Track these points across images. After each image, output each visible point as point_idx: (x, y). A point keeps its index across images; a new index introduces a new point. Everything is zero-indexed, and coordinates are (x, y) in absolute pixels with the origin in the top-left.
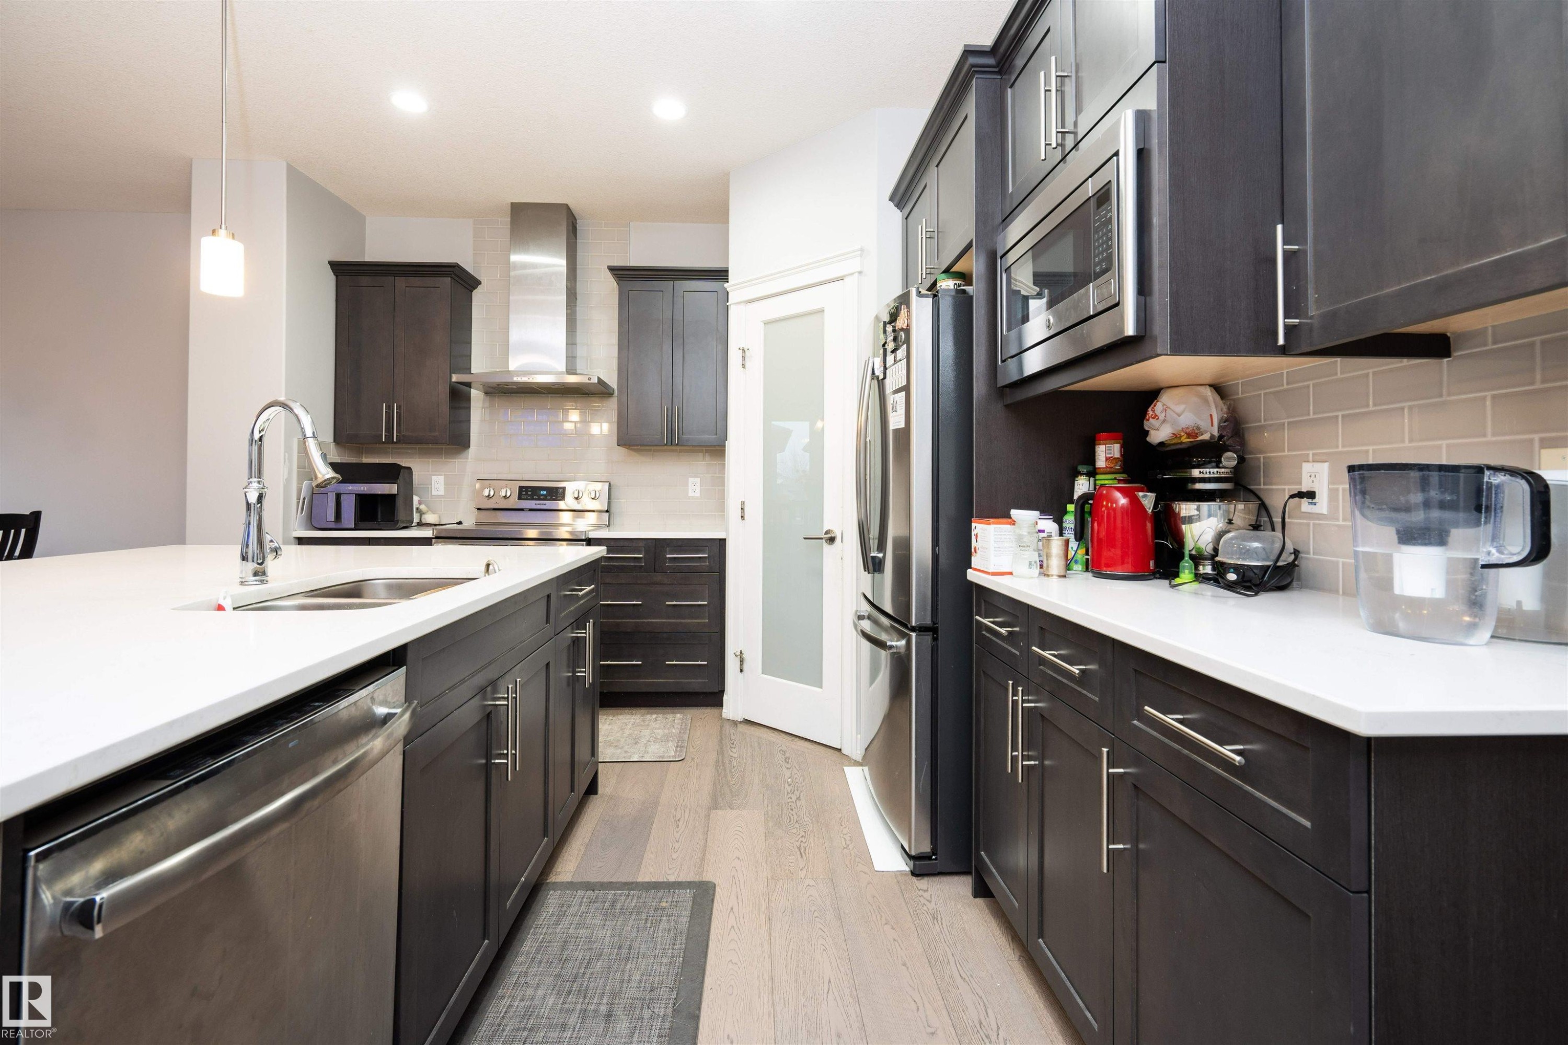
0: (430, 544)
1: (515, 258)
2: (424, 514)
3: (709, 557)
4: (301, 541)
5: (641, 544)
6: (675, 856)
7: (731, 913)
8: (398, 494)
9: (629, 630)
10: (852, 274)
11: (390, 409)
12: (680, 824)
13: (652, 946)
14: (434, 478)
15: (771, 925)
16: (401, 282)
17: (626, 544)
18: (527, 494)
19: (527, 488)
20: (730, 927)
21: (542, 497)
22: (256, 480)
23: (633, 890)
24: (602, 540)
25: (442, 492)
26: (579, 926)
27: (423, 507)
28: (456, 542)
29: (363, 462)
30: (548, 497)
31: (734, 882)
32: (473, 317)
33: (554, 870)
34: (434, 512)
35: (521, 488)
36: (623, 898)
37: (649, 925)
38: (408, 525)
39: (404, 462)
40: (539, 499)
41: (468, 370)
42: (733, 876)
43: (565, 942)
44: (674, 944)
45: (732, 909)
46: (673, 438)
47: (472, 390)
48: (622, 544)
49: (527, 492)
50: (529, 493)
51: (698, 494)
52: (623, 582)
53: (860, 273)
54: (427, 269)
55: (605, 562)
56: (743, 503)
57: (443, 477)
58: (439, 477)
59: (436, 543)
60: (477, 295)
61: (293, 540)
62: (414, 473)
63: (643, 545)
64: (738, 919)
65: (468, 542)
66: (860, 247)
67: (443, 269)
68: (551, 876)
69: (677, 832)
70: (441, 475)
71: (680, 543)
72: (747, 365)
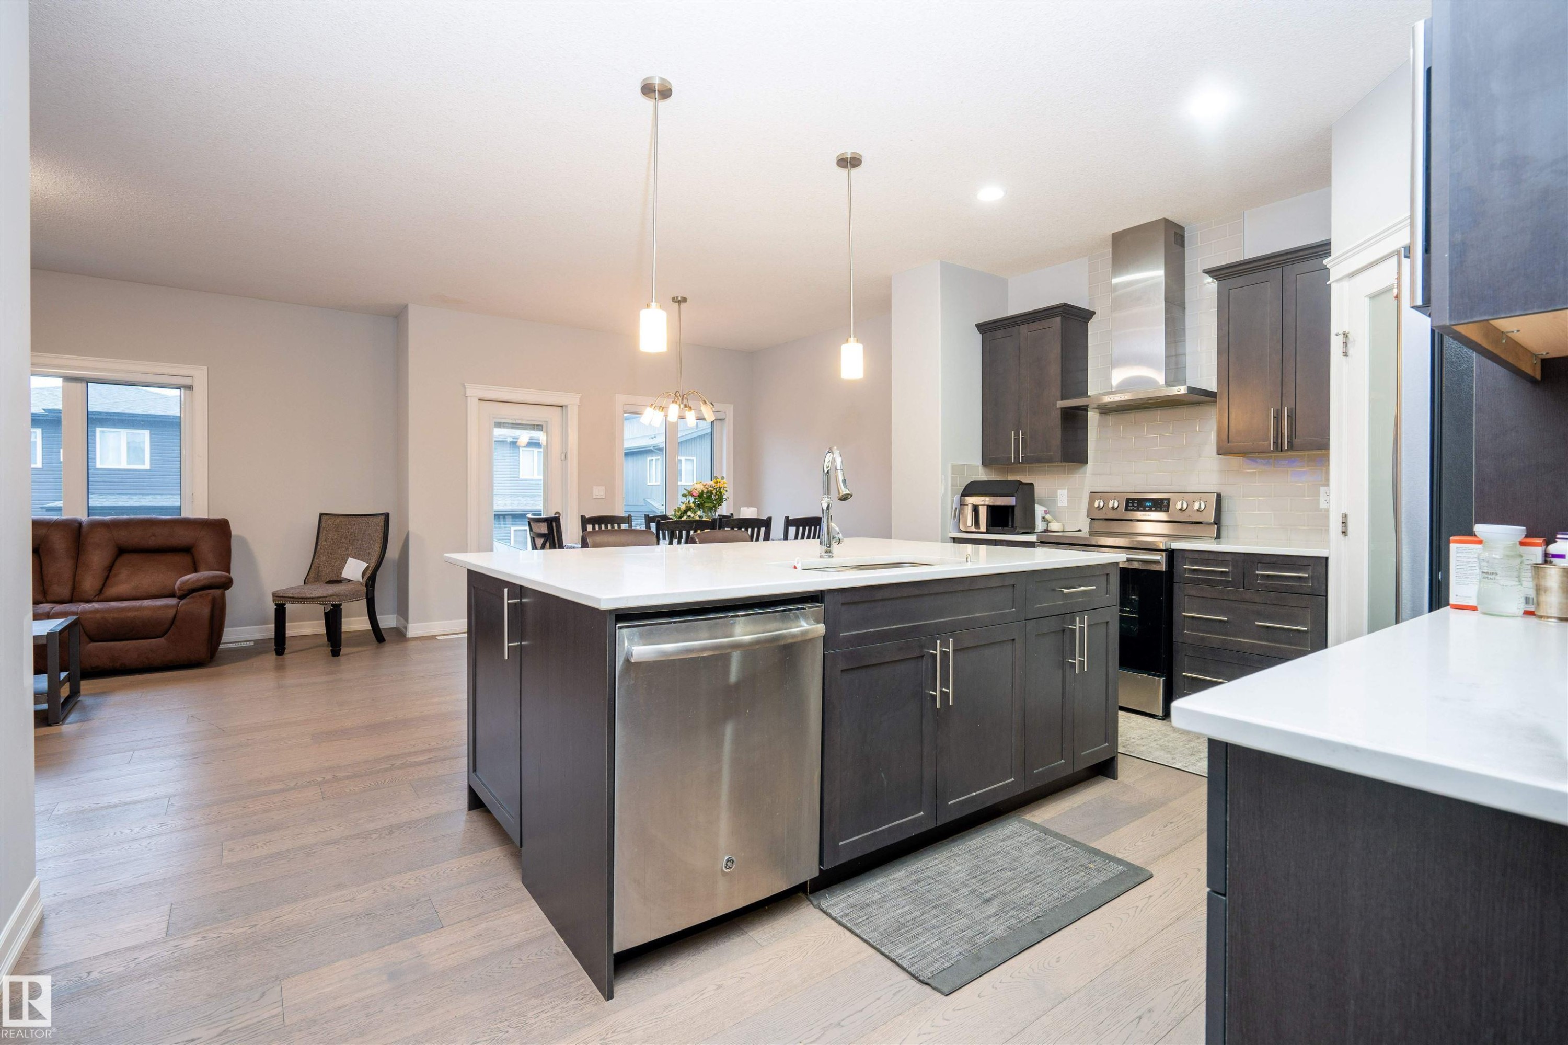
0: (1034, 547)
1: (1116, 281)
2: (1049, 522)
3: (1312, 577)
4: (955, 540)
5: (1228, 558)
6: (1140, 843)
7: (1147, 899)
8: (1015, 506)
9: (1215, 646)
11: (1017, 434)
12: (1170, 827)
13: (1056, 883)
14: (1059, 491)
15: (1174, 922)
16: (1024, 329)
17: (1211, 557)
18: (1133, 505)
19: (1133, 500)
20: (1135, 905)
21: (1147, 509)
22: (826, 496)
23: (1076, 847)
24: (1186, 552)
25: (1065, 504)
26: (1019, 849)
27: (1048, 517)
28: (1054, 547)
29: (1009, 479)
30: (1153, 509)
31: (1175, 882)
32: (1089, 345)
33: (1033, 813)
34: (1058, 521)
35: (1128, 500)
36: (1064, 848)
37: (1066, 871)
38: (1029, 531)
39: (1025, 479)
40: (1144, 510)
41: (1084, 393)
42: (1179, 878)
43: (998, 852)
44: (1073, 890)
45: (1151, 896)
46: (1283, 441)
47: (1089, 413)
48: (1206, 556)
49: (1133, 503)
50: (1135, 505)
52: (1208, 595)
54: (1042, 314)
55: (1189, 574)
56: (1346, 516)
57: (1066, 490)
58: (1063, 490)
59: (1038, 546)
60: (1092, 325)
61: (949, 540)
62: (1035, 488)
63: (1231, 560)
64: (1147, 905)
65: (1063, 547)
67: (1055, 311)
68: (1028, 815)
69: (1160, 830)
70: (1065, 489)
71: (1274, 560)
72: (1351, 351)
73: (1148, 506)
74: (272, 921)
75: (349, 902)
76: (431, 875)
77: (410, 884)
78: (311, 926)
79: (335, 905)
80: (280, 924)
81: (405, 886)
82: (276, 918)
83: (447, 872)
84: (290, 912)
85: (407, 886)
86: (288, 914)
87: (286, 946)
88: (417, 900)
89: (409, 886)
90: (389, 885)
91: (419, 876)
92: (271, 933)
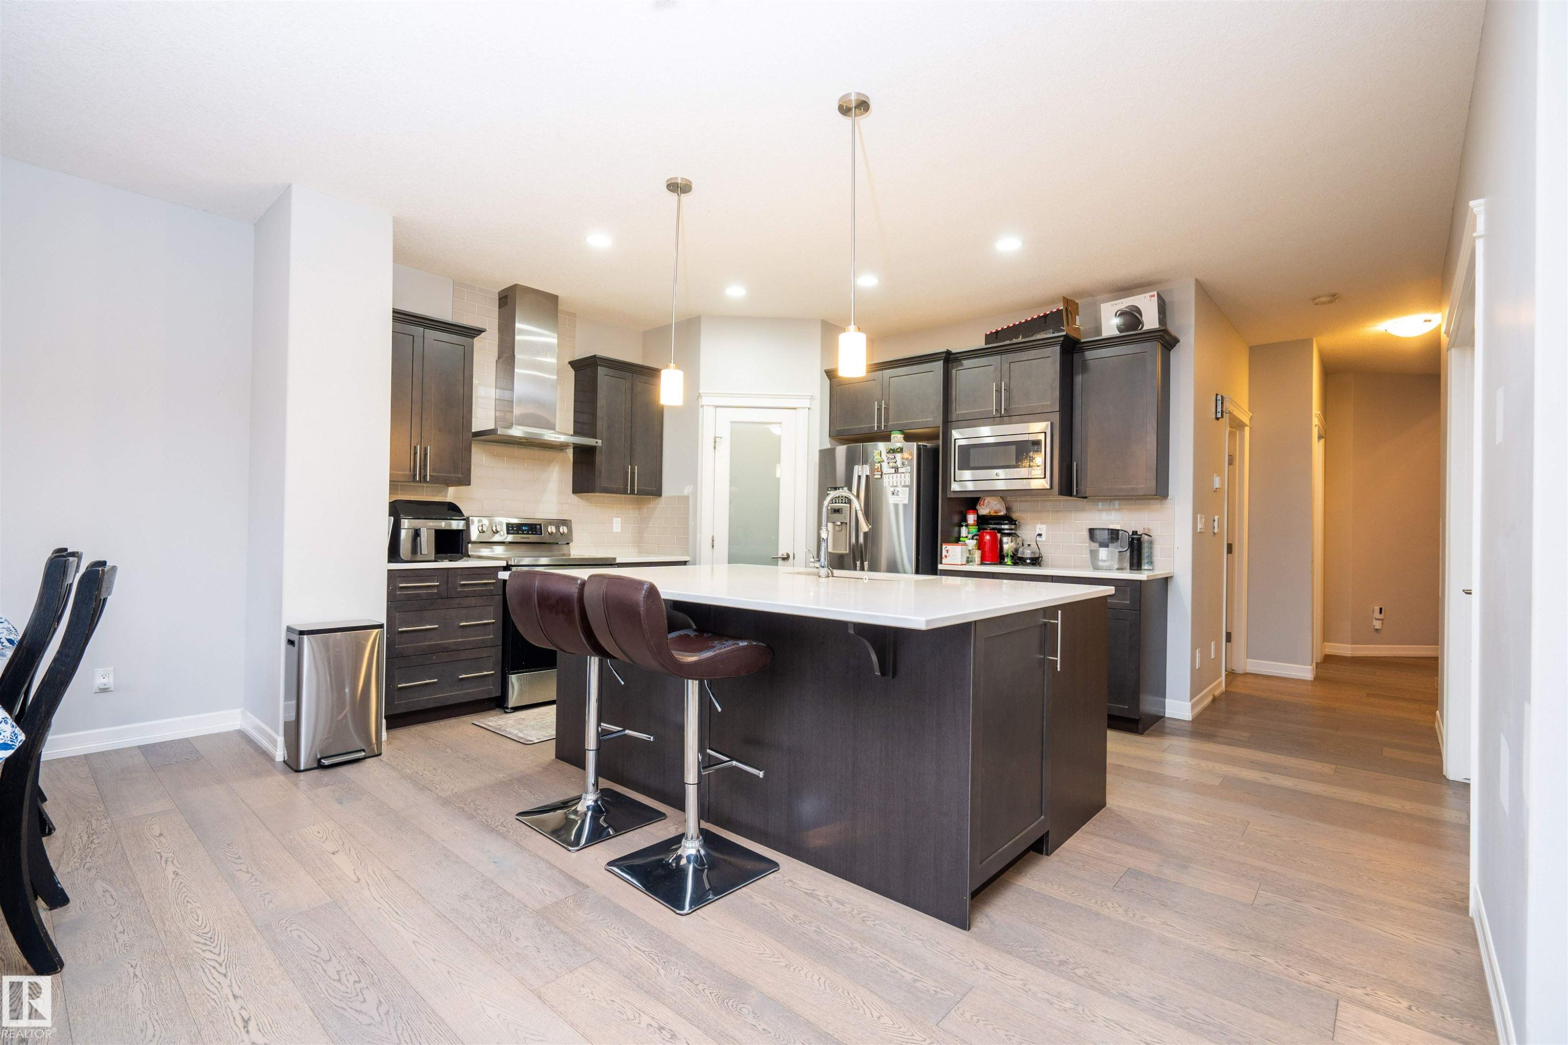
10: (804, 408)
18: (513, 529)
30: (530, 532)
51: (619, 530)
53: (809, 408)
66: (811, 394)
73: (525, 530)
74: (1238, 950)
75: (1169, 923)
76: (1091, 899)
77: (1113, 905)
78: (1210, 925)
79: (1180, 929)
80: (1232, 943)
81: (1118, 906)
82: (1233, 950)
83: (1077, 894)
84: (1219, 947)
85: (1116, 905)
86: (1223, 947)
87: (1237, 924)
88: (1123, 891)
89: (1114, 904)
90: (1127, 914)
91: (1099, 906)
92: (1244, 941)
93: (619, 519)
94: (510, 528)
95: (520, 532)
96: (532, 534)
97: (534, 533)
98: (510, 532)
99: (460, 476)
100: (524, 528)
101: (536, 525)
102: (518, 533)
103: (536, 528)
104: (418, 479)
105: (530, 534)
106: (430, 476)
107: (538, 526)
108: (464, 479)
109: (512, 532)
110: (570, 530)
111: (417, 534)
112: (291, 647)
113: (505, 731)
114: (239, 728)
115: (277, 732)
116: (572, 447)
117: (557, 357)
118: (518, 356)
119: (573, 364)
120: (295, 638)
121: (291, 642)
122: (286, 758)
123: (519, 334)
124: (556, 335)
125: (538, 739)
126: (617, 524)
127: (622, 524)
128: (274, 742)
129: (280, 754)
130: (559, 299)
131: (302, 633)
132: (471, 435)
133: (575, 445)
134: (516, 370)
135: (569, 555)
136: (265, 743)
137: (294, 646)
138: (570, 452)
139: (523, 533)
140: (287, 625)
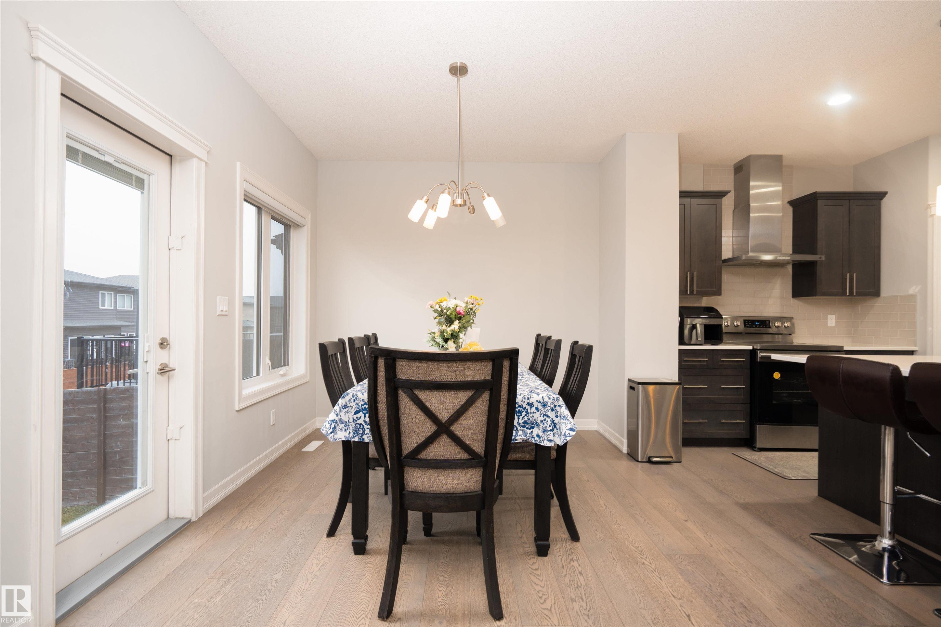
50: (750, 324)
51: (834, 325)
73: (757, 325)
93: (834, 316)
94: (747, 324)
95: (754, 326)
96: (763, 327)
97: (764, 326)
98: (747, 326)
99: (715, 289)
100: (756, 323)
101: (765, 321)
102: (752, 327)
103: (765, 323)
104: (689, 293)
105: (761, 327)
106: (696, 290)
107: (767, 322)
108: (718, 292)
109: (748, 326)
110: (793, 325)
111: (694, 327)
112: (632, 391)
113: (762, 465)
114: (596, 430)
115: (623, 437)
116: (791, 264)
117: (782, 200)
118: (752, 205)
119: (791, 203)
120: (633, 386)
121: (632, 388)
122: (629, 452)
123: (753, 189)
124: (781, 184)
125: (794, 477)
126: (831, 320)
127: (836, 319)
128: (622, 443)
129: (625, 449)
130: (784, 159)
131: (639, 383)
132: (721, 262)
133: (795, 262)
134: (751, 215)
135: (792, 342)
136: (615, 442)
137: (635, 390)
138: (790, 268)
139: (756, 327)
140: (629, 378)
